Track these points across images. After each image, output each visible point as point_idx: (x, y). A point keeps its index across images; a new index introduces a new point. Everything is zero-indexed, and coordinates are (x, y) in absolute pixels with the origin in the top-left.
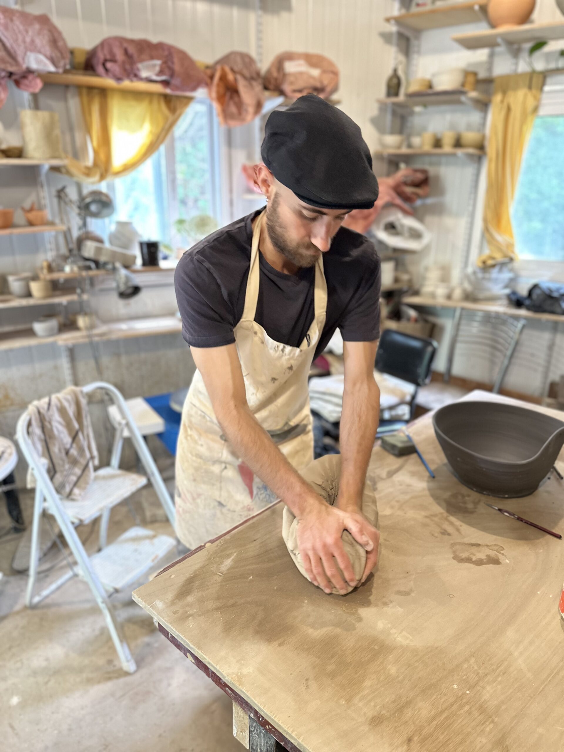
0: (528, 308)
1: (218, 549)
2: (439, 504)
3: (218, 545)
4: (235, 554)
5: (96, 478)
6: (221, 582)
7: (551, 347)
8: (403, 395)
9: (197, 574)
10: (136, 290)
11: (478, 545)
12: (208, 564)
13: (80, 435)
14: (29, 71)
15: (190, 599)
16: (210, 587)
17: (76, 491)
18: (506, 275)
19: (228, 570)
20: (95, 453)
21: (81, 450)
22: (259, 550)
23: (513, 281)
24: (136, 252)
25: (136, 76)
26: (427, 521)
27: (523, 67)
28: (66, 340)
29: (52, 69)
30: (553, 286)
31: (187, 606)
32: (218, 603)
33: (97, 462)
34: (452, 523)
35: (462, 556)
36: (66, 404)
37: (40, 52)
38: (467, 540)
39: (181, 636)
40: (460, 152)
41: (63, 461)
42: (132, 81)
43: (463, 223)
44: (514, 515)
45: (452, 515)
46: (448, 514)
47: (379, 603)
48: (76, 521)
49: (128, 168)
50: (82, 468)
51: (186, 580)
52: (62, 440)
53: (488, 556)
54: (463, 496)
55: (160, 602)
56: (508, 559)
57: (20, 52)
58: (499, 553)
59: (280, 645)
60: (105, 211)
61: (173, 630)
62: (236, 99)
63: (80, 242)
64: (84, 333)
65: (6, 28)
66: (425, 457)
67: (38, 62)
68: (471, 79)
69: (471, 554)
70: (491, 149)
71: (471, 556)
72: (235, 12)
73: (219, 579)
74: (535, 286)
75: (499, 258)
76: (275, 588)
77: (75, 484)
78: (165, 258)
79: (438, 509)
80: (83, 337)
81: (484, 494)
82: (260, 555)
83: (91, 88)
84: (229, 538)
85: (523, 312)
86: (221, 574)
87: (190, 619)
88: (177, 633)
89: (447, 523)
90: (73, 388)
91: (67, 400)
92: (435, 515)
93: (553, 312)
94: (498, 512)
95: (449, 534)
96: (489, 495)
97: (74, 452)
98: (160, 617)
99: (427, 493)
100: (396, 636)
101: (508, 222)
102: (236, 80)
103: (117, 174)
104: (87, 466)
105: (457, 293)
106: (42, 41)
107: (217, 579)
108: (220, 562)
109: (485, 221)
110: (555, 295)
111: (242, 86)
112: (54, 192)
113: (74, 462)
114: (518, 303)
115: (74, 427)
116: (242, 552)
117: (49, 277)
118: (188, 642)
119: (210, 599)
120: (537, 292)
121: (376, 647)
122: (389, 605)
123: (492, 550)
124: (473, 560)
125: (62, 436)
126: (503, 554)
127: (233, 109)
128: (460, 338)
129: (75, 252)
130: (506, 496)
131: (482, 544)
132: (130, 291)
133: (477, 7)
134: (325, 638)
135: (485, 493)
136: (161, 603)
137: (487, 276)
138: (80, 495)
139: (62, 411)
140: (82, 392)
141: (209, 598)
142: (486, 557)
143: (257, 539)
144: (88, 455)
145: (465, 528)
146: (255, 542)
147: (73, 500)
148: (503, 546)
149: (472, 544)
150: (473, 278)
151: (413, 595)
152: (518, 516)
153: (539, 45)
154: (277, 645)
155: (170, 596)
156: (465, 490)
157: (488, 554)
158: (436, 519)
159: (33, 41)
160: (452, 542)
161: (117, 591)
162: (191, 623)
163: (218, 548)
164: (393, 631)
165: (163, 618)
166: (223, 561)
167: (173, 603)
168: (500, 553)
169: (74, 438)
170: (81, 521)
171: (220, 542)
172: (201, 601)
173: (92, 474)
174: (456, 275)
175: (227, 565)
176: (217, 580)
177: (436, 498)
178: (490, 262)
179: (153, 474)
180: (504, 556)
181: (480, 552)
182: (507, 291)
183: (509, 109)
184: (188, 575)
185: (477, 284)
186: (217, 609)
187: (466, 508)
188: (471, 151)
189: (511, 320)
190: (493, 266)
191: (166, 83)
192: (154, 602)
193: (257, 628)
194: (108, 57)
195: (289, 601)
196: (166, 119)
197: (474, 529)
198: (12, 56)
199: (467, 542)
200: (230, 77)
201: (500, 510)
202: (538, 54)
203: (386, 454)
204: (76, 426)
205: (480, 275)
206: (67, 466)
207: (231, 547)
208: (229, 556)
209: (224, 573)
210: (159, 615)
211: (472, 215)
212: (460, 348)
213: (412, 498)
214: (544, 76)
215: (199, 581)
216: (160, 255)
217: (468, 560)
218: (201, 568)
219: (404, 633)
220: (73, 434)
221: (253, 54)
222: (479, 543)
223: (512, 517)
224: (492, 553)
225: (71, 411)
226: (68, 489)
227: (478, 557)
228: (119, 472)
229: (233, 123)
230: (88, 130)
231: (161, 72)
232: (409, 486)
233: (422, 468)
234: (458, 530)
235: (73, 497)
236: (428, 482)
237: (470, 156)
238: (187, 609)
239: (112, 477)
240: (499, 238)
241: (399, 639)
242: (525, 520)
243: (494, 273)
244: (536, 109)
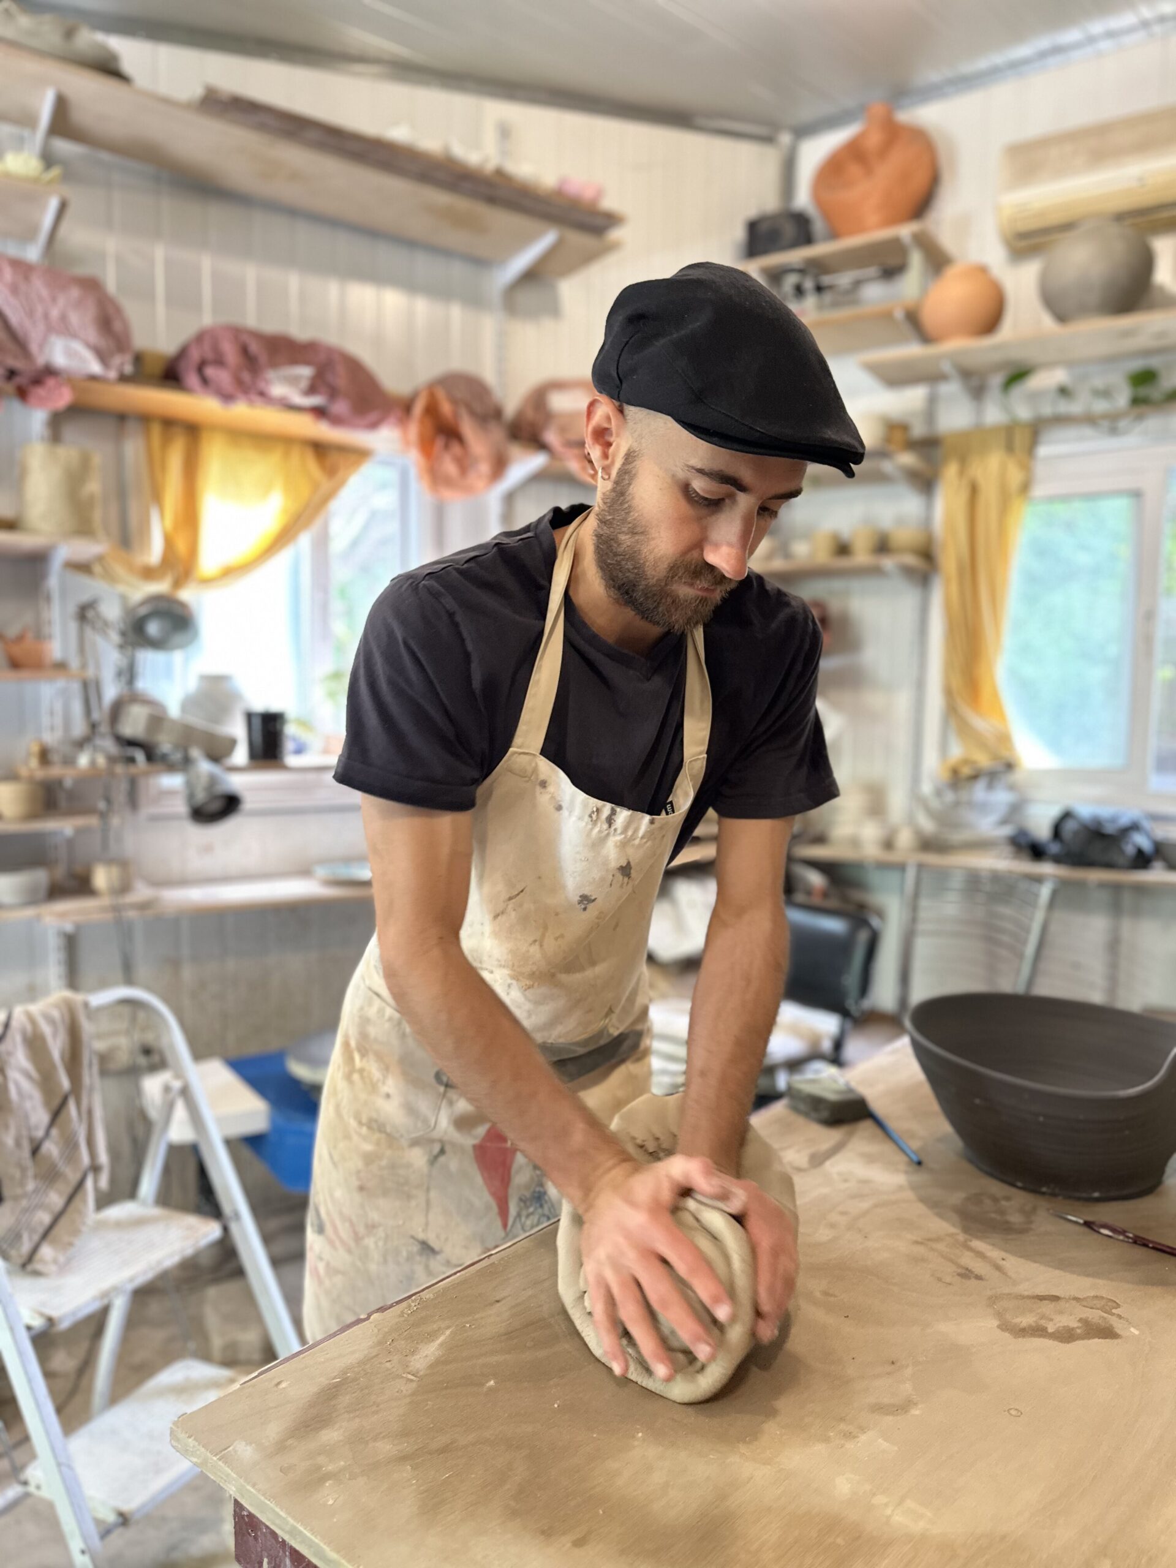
0: (1057, 860)
1: (405, 1321)
2: (941, 1216)
3: (402, 1312)
4: (448, 1332)
5: (101, 1225)
6: (413, 1394)
7: (1114, 945)
8: (815, 1041)
9: (347, 1378)
10: (230, 804)
11: (1055, 1298)
12: (377, 1355)
13: (72, 1106)
14: (50, 371)
15: (331, 1435)
16: (382, 1406)
17: (46, 1251)
18: (1001, 797)
19: (431, 1366)
20: (103, 1158)
21: (70, 1145)
22: (508, 1322)
23: (1016, 809)
24: (238, 730)
25: (262, 394)
26: (921, 1250)
27: (993, 414)
28: (62, 915)
29: (96, 368)
30: (1104, 811)
31: (320, 1454)
32: (406, 1444)
33: (104, 1182)
34: (980, 1255)
35: (1021, 1322)
36: (46, 1029)
37: (74, 336)
38: (1025, 1289)
39: (301, 1529)
40: (888, 563)
41: (23, 1170)
42: (251, 403)
43: (902, 702)
44: (1123, 1232)
45: (977, 1238)
46: (967, 1237)
47: (832, 1434)
48: (38, 1323)
49: (230, 573)
50: (69, 1190)
51: (319, 1391)
52: (26, 1117)
53: (1085, 1322)
54: (995, 1200)
55: (247, 1444)
56: (1133, 1326)
57: (34, 335)
58: (1109, 1314)
59: (579, 1543)
60: (178, 638)
61: (280, 1516)
62: (456, 449)
63: (117, 710)
64: (105, 901)
65: (14, 290)
66: (892, 1124)
67: (70, 353)
68: (898, 436)
69: (1041, 1318)
70: (949, 560)
71: (1043, 1322)
72: (456, 312)
73: (408, 1389)
74: (1067, 815)
75: (983, 760)
76: (556, 1406)
77: (46, 1235)
78: (299, 751)
79: (943, 1226)
80: (104, 909)
81: (1044, 1194)
82: (512, 1332)
83: (169, 423)
84: (431, 1296)
85: (1047, 868)
86: (412, 1377)
87: (327, 1484)
88: (291, 1521)
89: (968, 1253)
90: (68, 994)
91: (51, 1020)
92: (938, 1239)
93: (1109, 865)
94: (1086, 1230)
95: (979, 1278)
96: (1054, 1195)
97: (52, 1148)
98: (246, 1484)
99: (910, 1195)
100: (888, 1512)
101: (995, 695)
102: (456, 414)
103: (206, 582)
104: (80, 1185)
105: (905, 839)
106: (82, 319)
107: (402, 1388)
108: (410, 1351)
109: (949, 693)
110: (1110, 829)
111: (468, 428)
112: (72, 609)
113: (50, 1175)
114: (1036, 852)
115: (59, 1085)
116: (465, 1326)
117: (40, 774)
118: (322, 1545)
119: (382, 1436)
120: (1070, 826)
121: (840, 1541)
122: (857, 1437)
123: (1092, 1308)
124: (1050, 1330)
125: (28, 1105)
126: (1120, 1317)
127: (449, 467)
128: (921, 927)
129: (104, 728)
130: (1096, 1195)
131: (1062, 1296)
132: (216, 806)
133: (899, 314)
134: (700, 1523)
135: (1044, 1189)
136: (248, 1448)
137: (964, 795)
138: (55, 1261)
139: (35, 1044)
140: (86, 1005)
141: (381, 1433)
142: (1080, 1325)
143: (504, 1298)
144: (86, 1159)
145: (1013, 1264)
146: (498, 1305)
147: (37, 1274)
148: (1114, 1299)
149: (1038, 1296)
150: (935, 804)
151: (916, 1412)
152: (1134, 1234)
153: (1017, 375)
154: (569, 1545)
155: (273, 1431)
156: (996, 1188)
157: (1084, 1316)
158: (940, 1246)
159: (63, 318)
160: (989, 1293)
161: (124, 1519)
162: (329, 1496)
163: (403, 1319)
164: (880, 1499)
165: (254, 1486)
166: (417, 1348)
167: (281, 1447)
168: (1113, 1314)
169: (57, 1114)
170: (51, 1321)
171: (409, 1306)
172: (357, 1440)
173: (91, 1215)
174: (898, 802)
175: (426, 1356)
176: (402, 1391)
177: (935, 1205)
178: (966, 771)
179: (237, 1216)
180: (1122, 1321)
181: (1061, 1312)
182: (1007, 831)
183: (974, 490)
184: (323, 1381)
185: (946, 818)
186: (403, 1458)
187: (1007, 1222)
188: (911, 560)
189: (1023, 885)
190: (974, 777)
191: (319, 412)
192: (229, 1447)
193: (512, 1503)
194: (209, 355)
195: (595, 1435)
196: (316, 486)
197: (1036, 1265)
198: (19, 343)
199: (1026, 1293)
200: (446, 408)
201: (1088, 1224)
202: (1019, 391)
203: (800, 1120)
204: (65, 1083)
205: (950, 797)
206: (31, 1186)
207: (437, 1317)
208: (431, 1336)
209: (421, 1373)
210: (241, 1478)
211: (920, 685)
212: (922, 947)
213: (876, 1206)
214: (1036, 430)
215: (353, 1393)
216: (289, 746)
217: (1038, 1331)
218: (362, 1363)
219: (910, 1503)
220: (56, 1102)
221: (489, 375)
222: (1057, 1294)
223: (1121, 1237)
224: (1095, 1315)
225: (56, 1047)
226: (26, 1247)
227: (1061, 1325)
228: (157, 1211)
229: (447, 494)
230: (157, 496)
231: (312, 390)
232: (865, 1182)
233: (887, 1148)
234: (998, 1268)
235: (37, 1266)
236: (906, 1172)
237: (908, 572)
238: (321, 1460)
239: (138, 1223)
240: (980, 724)
241: (898, 1518)
242: (1152, 1242)
243: (979, 791)
244: (1025, 488)
